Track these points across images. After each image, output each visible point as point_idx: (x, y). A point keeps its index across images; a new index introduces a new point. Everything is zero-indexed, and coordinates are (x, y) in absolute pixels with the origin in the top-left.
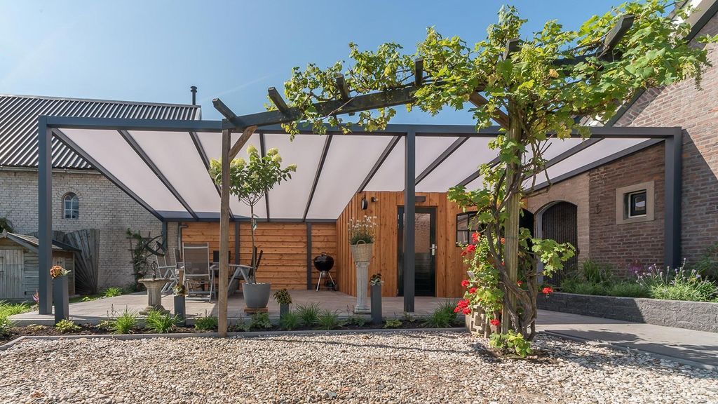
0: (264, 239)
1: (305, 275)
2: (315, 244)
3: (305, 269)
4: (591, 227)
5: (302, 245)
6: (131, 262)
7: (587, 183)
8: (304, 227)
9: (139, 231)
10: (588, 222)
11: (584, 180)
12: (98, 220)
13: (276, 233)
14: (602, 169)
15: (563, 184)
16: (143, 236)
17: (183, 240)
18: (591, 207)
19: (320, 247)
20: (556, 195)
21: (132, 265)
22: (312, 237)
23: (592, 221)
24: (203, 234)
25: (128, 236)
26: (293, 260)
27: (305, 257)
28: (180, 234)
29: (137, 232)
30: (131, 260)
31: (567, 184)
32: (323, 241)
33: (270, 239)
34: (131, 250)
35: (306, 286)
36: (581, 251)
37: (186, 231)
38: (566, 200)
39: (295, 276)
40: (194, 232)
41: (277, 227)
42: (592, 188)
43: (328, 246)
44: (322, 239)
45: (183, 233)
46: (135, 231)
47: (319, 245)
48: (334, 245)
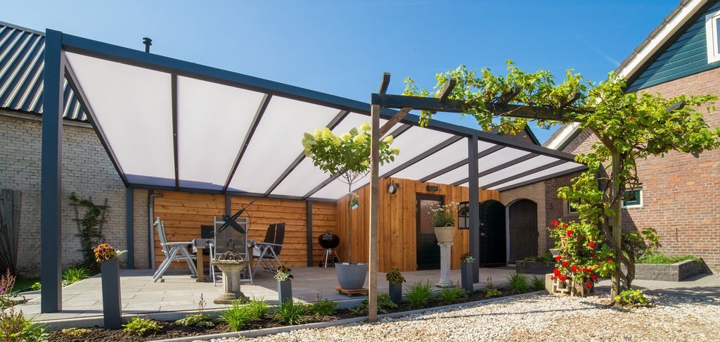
0: (260, 214)
1: (305, 252)
2: (314, 223)
3: (305, 247)
4: (547, 218)
5: (302, 223)
6: (77, 235)
7: (544, 188)
8: (303, 205)
9: (90, 197)
10: (545, 214)
11: (542, 186)
12: (18, 178)
13: (273, 209)
14: (553, 180)
15: (526, 187)
16: (95, 203)
17: (155, 211)
18: (547, 204)
19: (320, 225)
20: (522, 194)
21: (78, 240)
22: (313, 216)
23: (547, 214)
24: (183, 206)
25: (71, 201)
26: (292, 237)
27: (304, 235)
28: (150, 203)
29: (87, 198)
30: (77, 232)
31: (530, 187)
32: (323, 220)
33: (267, 215)
34: (78, 220)
35: (306, 264)
36: (540, 233)
37: (158, 201)
38: (530, 198)
39: (295, 254)
40: (171, 202)
41: (274, 204)
42: (547, 192)
43: (328, 224)
44: (322, 217)
45: (155, 203)
46: (82, 195)
47: (320, 223)
48: (333, 223)
